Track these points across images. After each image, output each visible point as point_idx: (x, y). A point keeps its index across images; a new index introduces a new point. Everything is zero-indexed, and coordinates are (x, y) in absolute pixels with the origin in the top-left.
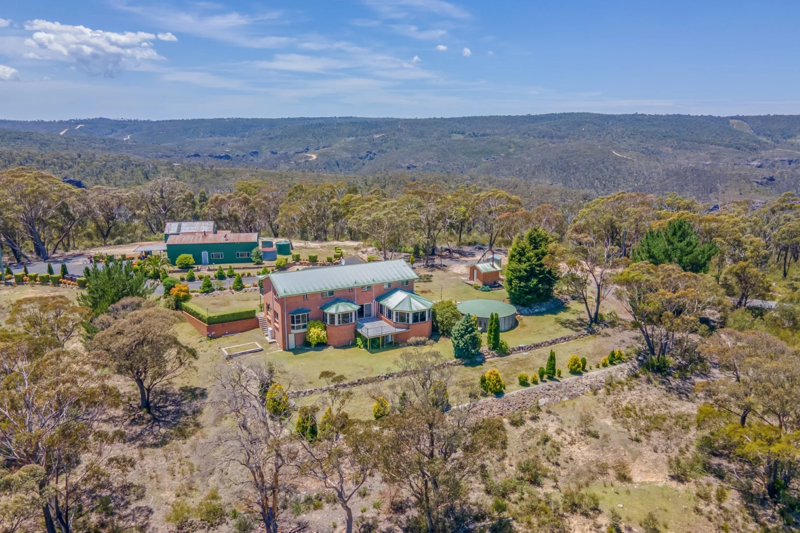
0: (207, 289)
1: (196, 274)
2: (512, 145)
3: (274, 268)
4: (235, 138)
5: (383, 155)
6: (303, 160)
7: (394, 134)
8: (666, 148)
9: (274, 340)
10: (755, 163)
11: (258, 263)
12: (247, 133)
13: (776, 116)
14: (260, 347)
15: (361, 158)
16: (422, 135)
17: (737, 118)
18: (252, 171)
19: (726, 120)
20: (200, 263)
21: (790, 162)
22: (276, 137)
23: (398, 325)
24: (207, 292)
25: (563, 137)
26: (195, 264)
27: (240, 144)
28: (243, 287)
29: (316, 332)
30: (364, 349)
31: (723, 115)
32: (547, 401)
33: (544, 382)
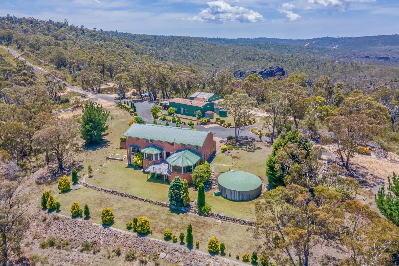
11: (198, 119)
14: (123, 159)
20: (180, 113)
26: (176, 113)
32: (166, 257)
33: (182, 243)
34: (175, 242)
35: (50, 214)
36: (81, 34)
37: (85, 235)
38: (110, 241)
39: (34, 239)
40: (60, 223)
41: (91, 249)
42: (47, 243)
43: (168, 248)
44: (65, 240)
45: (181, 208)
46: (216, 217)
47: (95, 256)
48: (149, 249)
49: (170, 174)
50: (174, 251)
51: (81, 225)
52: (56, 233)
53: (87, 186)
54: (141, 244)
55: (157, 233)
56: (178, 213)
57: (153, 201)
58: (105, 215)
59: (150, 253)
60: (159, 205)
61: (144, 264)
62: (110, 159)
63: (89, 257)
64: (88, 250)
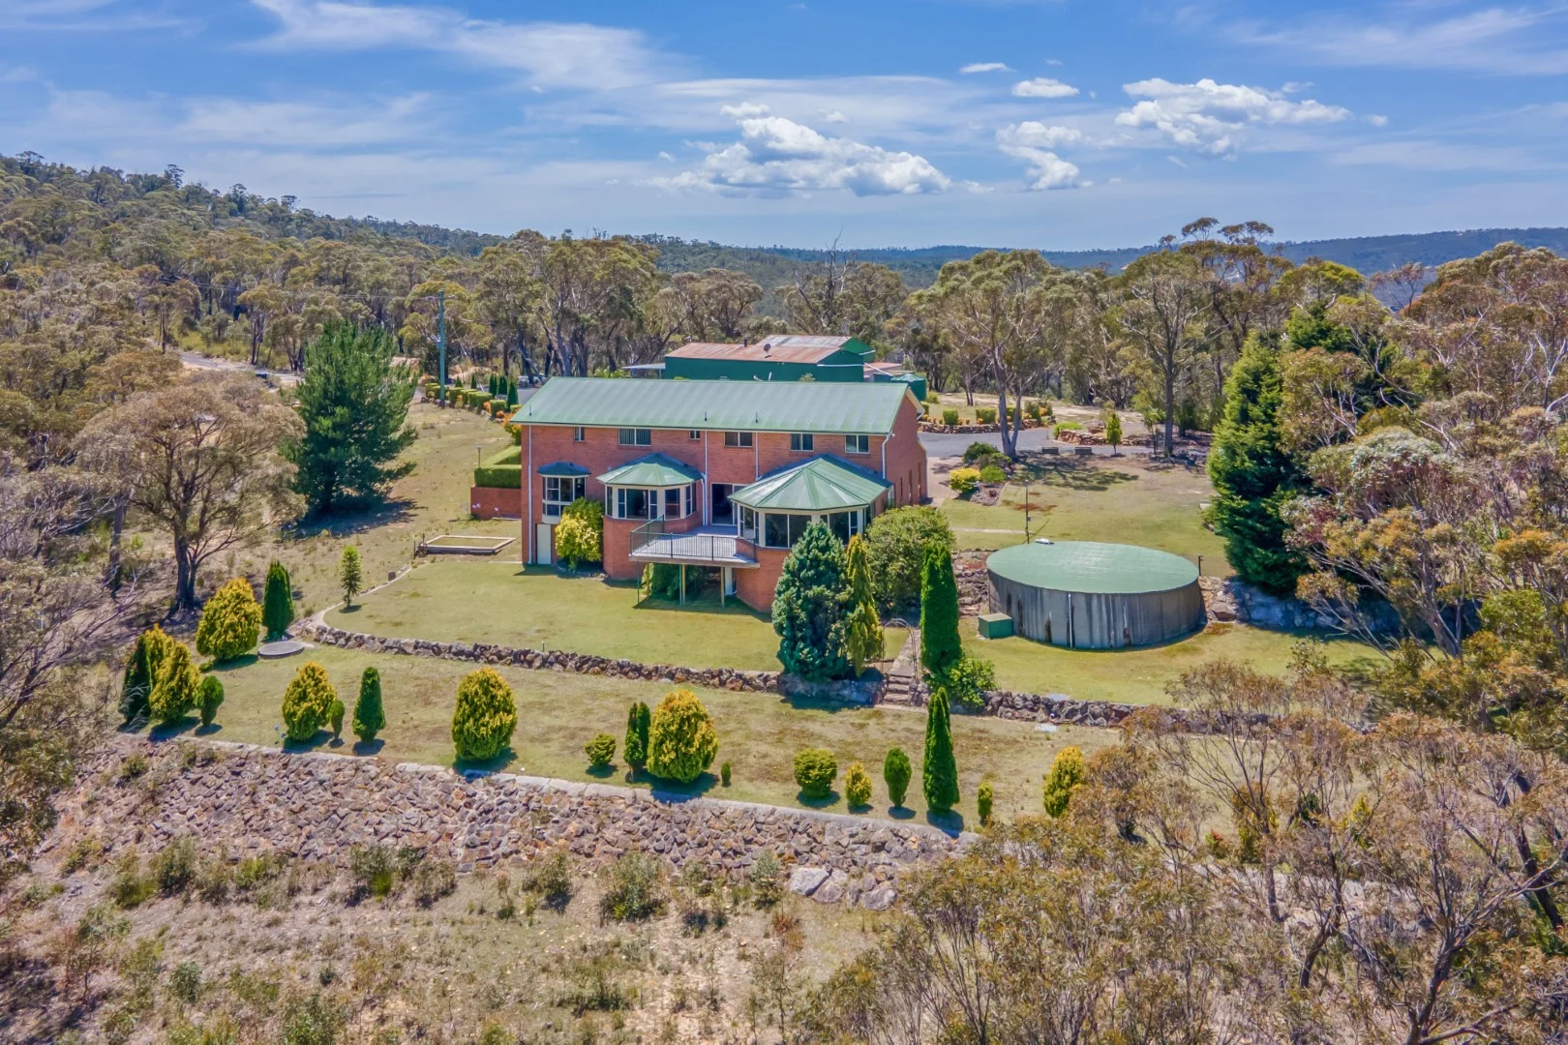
14: (497, 547)
32: (828, 886)
33: (899, 812)
34: (859, 805)
35: (163, 747)
36: (232, 213)
37: (362, 822)
38: (505, 839)
39: (72, 869)
40: (220, 782)
41: (402, 889)
42: (149, 884)
43: (827, 839)
44: (249, 861)
45: (838, 685)
46: (1026, 713)
47: (426, 914)
48: (724, 855)
49: (756, 561)
50: (864, 848)
51: (340, 779)
52: (199, 830)
53: (342, 641)
54: (680, 837)
55: (751, 780)
56: (834, 710)
57: (693, 670)
58: (475, 708)
59: (734, 872)
60: (722, 684)
61: (709, 930)
62: (430, 551)
63: (393, 923)
64: (385, 891)
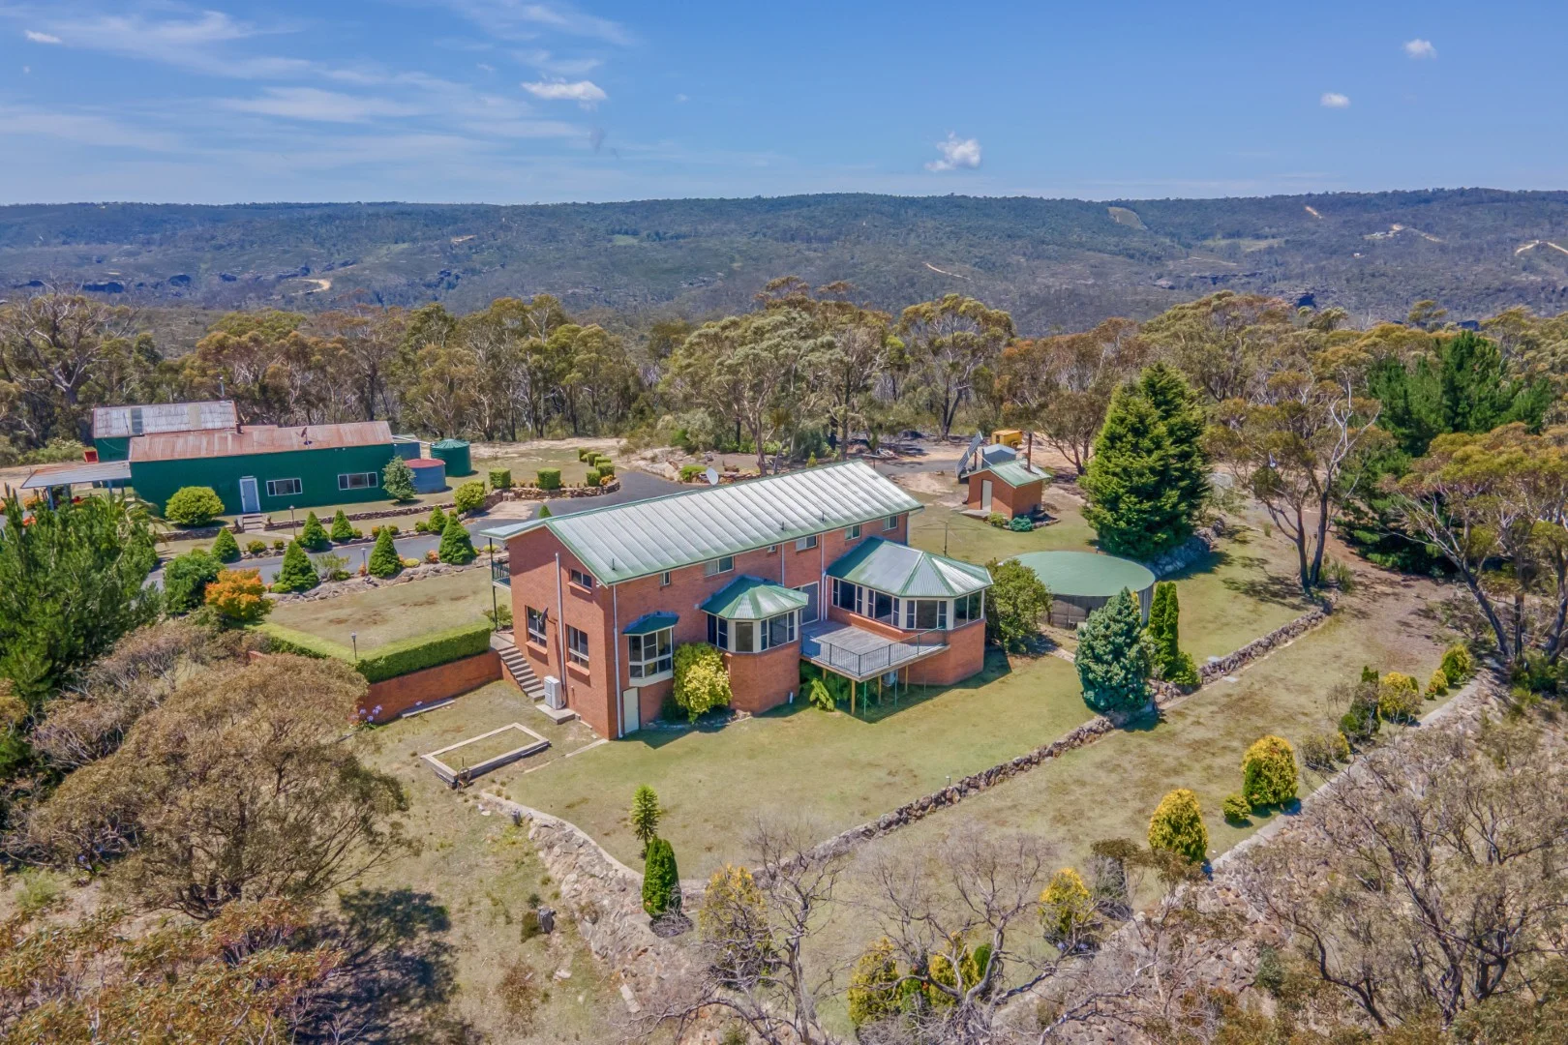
0: (299, 580)
1: (242, 542)
2: (737, 256)
3: (455, 510)
4: (127, 247)
5: (476, 278)
6: (301, 293)
7: (493, 235)
8: (1016, 258)
9: (568, 712)
10: (1163, 282)
11: (404, 501)
12: (156, 236)
13: (1179, 201)
14: (542, 740)
15: (429, 286)
16: (552, 236)
17: (1118, 204)
18: (193, 314)
19: (1102, 208)
20: (239, 511)
21: (1215, 280)
22: (230, 244)
23: (914, 636)
24: (301, 589)
25: (830, 240)
26: (226, 513)
27: (144, 258)
28: (399, 568)
29: (703, 676)
30: (838, 713)
31: (1098, 198)
49: (946, 643)
60: (1082, 741)
62: (474, 776)
